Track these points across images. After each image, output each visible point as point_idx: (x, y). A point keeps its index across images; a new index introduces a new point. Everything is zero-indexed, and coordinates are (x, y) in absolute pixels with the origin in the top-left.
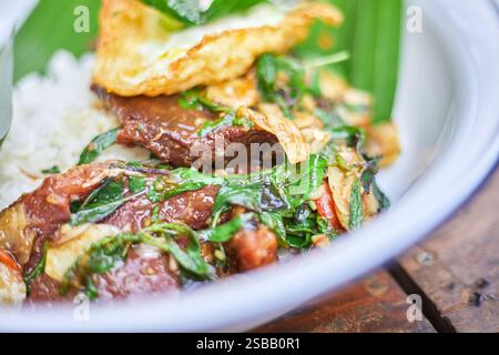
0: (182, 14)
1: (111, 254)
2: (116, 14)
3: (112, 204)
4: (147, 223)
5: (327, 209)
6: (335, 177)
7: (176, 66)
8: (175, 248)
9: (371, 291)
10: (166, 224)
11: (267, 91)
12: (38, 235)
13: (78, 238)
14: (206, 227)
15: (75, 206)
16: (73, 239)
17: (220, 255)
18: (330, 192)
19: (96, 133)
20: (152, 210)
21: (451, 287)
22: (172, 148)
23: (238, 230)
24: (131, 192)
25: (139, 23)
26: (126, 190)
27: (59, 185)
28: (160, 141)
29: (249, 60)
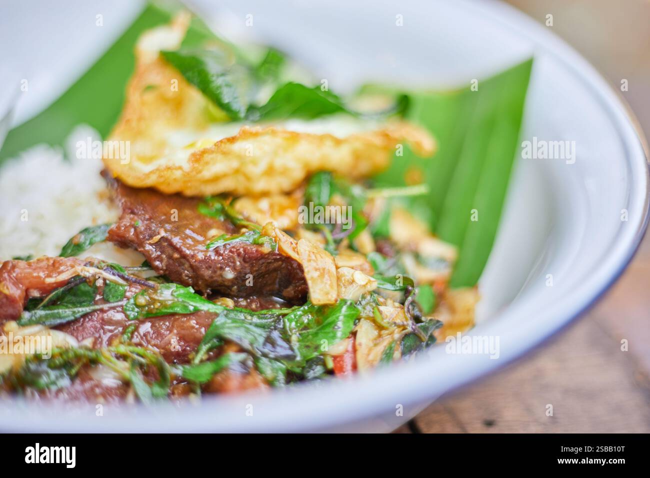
0: (226, 100)
1: (56, 368)
2: (150, 88)
3: (76, 310)
4: (116, 342)
7: (198, 157)
8: (137, 379)
10: (139, 349)
14: (186, 362)
15: (31, 304)
18: (355, 350)
20: (125, 328)
22: (170, 257)
23: (222, 370)
24: (105, 300)
25: (177, 105)
26: (98, 297)
27: (17, 273)
28: (157, 244)
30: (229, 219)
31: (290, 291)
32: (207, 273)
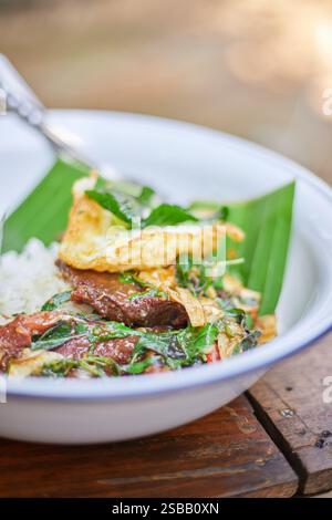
0: (128, 217)
1: (56, 372)
2: (81, 213)
3: (61, 339)
4: (85, 356)
6: (222, 340)
8: (102, 374)
9: (243, 430)
10: (97, 358)
11: (182, 279)
12: (6, 354)
13: (34, 359)
14: (127, 363)
15: (35, 338)
16: (30, 360)
18: (218, 351)
19: (56, 293)
20: (89, 348)
21: (303, 433)
22: (110, 307)
23: (149, 365)
24: (76, 333)
25: (97, 221)
26: (73, 331)
27: (26, 321)
28: (102, 300)
30: (138, 284)
31: (177, 321)
32: (131, 314)
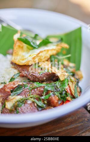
0: (34, 46)
1: (21, 103)
3: (20, 91)
4: (29, 95)
5: (69, 91)
6: (70, 84)
7: (34, 58)
8: (36, 101)
10: (33, 95)
12: (3, 98)
13: (13, 99)
14: (42, 96)
15: (12, 92)
16: (12, 99)
17: (46, 102)
18: (69, 87)
19: (14, 74)
20: (29, 92)
22: (33, 77)
23: (50, 96)
26: (23, 88)
27: (8, 87)
28: (31, 76)
29: (49, 57)
32: (41, 79)
